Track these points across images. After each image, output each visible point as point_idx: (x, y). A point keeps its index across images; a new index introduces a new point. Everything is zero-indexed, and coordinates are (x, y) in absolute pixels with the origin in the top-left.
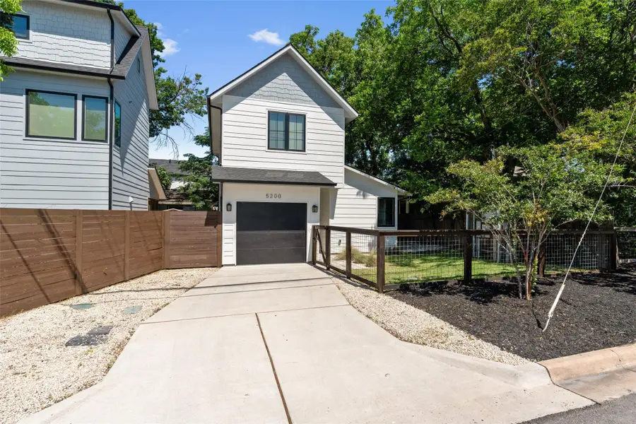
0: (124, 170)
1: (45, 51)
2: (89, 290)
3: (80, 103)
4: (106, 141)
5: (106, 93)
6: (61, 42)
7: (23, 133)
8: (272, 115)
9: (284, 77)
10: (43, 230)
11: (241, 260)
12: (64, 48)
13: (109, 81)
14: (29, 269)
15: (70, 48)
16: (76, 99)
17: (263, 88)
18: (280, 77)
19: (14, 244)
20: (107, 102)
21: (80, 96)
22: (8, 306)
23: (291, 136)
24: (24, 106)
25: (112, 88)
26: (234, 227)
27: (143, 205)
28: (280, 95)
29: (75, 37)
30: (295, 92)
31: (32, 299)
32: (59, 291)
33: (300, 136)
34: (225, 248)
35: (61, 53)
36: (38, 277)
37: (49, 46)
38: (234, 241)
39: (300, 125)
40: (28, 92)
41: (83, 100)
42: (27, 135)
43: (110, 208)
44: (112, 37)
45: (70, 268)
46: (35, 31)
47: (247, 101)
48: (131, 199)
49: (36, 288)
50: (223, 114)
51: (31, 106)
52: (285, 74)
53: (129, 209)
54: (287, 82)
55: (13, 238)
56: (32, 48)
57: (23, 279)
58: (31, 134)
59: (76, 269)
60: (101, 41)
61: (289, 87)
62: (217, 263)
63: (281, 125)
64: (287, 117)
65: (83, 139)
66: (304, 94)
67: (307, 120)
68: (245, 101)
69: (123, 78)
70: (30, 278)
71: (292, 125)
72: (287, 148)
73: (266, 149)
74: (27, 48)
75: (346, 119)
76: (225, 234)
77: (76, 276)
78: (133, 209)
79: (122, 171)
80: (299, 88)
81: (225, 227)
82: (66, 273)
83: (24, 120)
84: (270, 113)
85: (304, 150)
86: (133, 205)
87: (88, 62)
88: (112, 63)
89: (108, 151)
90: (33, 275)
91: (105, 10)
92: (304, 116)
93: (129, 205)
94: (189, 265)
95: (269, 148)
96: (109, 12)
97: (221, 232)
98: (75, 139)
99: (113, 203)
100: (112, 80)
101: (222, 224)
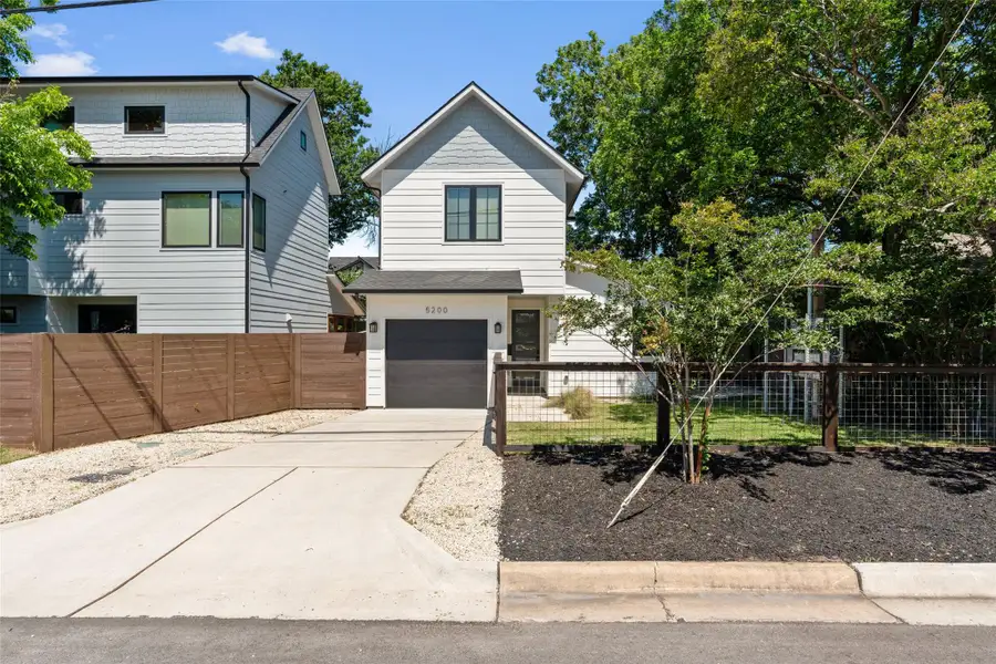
0: (273, 280)
1: (179, 144)
2: (173, 428)
3: (214, 201)
4: (241, 246)
5: (241, 186)
6: (197, 130)
7: (160, 243)
8: (451, 190)
9: (469, 132)
10: (109, 357)
11: (393, 401)
12: (199, 137)
13: (242, 171)
14: (91, 399)
15: (205, 136)
16: (210, 197)
17: (438, 154)
18: (463, 133)
19: (72, 372)
20: (243, 197)
21: (214, 194)
22: (65, 437)
23: (480, 219)
24: (160, 212)
25: (248, 179)
26: (382, 353)
27: (320, 325)
28: (463, 161)
29: (210, 122)
30: (486, 153)
31: (96, 432)
32: (131, 425)
33: (494, 218)
34: (369, 382)
35: (196, 143)
36: (102, 408)
37: (184, 138)
38: (383, 375)
39: (493, 202)
40: (165, 195)
41: (218, 197)
42: (164, 246)
43: (247, 330)
44: (248, 115)
45: (146, 400)
46: (169, 122)
47: (415, 174)
48: (288, 317)
49: (101, 420)
50: (382, 197)
51: (169, 211)
52: (469, 128)
53: (286, 331)
54: (473, 140)
55: (71, 365)
56: (169, 143)
57: (84, 410)
58: (168, 244)
59: (154, 402)
60: (235, 122)
61: (476, 147)
62: (359, 404)
63: (465, 204)
64: (473, 191)
65: (218, 246)
66: (500, 154)
67: (504, 192)
68: (412, 175)
69: (257, 165)
70: (92, 409)
71: (481, 203)
72: (473, 238)
73: (442, 241)
74: (163, 143)
75: (567, 185)
76: (370, 364)
77: (153, 410)
78: (294, 331)
79: (270, 282)
80: (491, 147)
81: (369, 354)
82: (140, 406)
83: (160, 228)
84: (447, 187)
85: (500, 239)
86: (293, 325)
87: (222, 150)
88: (248, 146)
89: (244, 258)
90: (96, 406)
91: (236, 83)
92: (499, 187)
93: (286, 325)
94: (325, 405)
95: (446, 240)
96: (240, 84)
97: (364, 361)
98: (210, 246)
99: (251, 323)
100: (246, 168)
101: (365, 349)
